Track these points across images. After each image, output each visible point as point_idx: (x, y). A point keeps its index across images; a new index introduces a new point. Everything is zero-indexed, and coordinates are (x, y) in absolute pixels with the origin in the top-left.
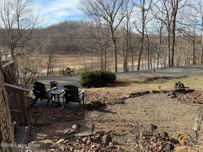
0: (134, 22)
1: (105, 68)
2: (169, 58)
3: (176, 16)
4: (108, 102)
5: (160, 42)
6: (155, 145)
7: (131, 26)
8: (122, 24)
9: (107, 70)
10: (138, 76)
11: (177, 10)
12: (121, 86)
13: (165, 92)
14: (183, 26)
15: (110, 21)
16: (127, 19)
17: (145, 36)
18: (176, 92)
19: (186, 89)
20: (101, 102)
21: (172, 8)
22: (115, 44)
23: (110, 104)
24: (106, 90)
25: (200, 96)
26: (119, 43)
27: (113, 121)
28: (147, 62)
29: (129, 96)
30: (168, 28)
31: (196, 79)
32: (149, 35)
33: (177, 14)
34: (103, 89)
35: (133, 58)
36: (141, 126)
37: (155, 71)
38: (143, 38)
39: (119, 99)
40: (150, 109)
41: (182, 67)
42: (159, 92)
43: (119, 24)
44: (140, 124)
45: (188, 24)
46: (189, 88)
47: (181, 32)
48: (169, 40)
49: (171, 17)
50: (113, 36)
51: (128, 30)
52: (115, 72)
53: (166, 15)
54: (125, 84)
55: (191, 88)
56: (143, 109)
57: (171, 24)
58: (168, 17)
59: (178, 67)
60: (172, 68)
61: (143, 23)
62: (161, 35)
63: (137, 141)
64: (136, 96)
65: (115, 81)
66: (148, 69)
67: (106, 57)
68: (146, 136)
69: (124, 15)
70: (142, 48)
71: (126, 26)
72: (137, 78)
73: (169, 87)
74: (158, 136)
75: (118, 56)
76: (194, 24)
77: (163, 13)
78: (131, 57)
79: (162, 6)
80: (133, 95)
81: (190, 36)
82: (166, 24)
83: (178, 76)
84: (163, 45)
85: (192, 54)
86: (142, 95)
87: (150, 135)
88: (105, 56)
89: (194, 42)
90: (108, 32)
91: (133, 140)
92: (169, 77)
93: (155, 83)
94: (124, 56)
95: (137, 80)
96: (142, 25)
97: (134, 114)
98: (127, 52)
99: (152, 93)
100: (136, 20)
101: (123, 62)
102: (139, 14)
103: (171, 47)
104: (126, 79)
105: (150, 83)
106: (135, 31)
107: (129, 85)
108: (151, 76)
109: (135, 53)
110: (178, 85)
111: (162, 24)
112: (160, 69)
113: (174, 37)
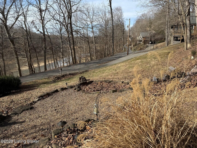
0: (33, 22)
1: (5, 73)
2: (72, 56)
3: (72, 19)
4: (12, 113)
5: (62, 42)
6: (67, 139)
7: (29, 25)
8: (18, 23)
9: (8, 75)
10: (46, 77)
11: (71, 13)
12: (28, 90)
13: (72, 87)
14: (78, 28)
15: (3, 19)
16: (24, 18)
17: (46, 36)
18: (80, 85)
19: (87, 81)
20: (3, 115)
21: (67, 12)
22: (14, 45)
23: (16, 114)
24: (9, 99)
25: (97, 84)
26: (18, 43)
27: (21, 132)
28: (53, 62)
29: (38, 99)
30: (66, 29)
31: (94, 72)
32: (50, 35)
33: (72, 17)
34: (6, 98)
35: (38, 58)
36: (53, 126)
37: (61, 69)
38: (45, 38)
39: (27, 105)
40: (60, 107)
41: (83, 63)
42: (67, 88)
43: (14, 23)
44: (52, 124)
45: (82, 27)
46: (90, 80)
47: (78, 34)
48: (69, 41)
49: (67, 20)
50: (10, 36)
51: (26, 29)
52: (19, 76)
53: (63, 17)
54: (33, 87)
55: (91, 79)
56: (53, 108)
57: (68, 26)
58: (65, 19)
59: (80, 64)
60: (75, 65)
61: (42, 23)
62: (61, 35)
63: (50, 143)
64: (45, 98)
65: (20, 86)
66: (55, 68)
67: (4, 60)
68: (58, 134)
69: (20, 13)
70: (45, 48)
71: (24, 26)
72: (45, 79)
73: (75, 82)
74: (68, 130)
75: (20, 58)
76: (86, 27)
77: (60, 15)
78: (35, 58)
79: (58, 9)
80: (42, 97)
81: (85, 37)
82: (64, 26)
83: (81, 71)
84: (65, 45)
85: (89, 52)
86: (51, 95)
87: (62, 132)
88: (3, 58)
89: (88, 42)
90: (2, 31)
91: (45, 144)
92: (74, 73)
93: (63, 81)
94: (27, 57)
95: (46, 80)
96: (41, 25)
97: (45, 116)
98: (30, 53)
99: (60, 91)
100: (34, 19)
101: (27, 64)
102: (37, 14)
103: (72, 47)
104: (33, 82)
105: (59, 81)
106: (35, 31)
107: (37, 88)
108: (59, 74)
109: (39, 53)
110: (82, 79)
111: (60, 26)
112: (66, 67)
113: (73, 38)
